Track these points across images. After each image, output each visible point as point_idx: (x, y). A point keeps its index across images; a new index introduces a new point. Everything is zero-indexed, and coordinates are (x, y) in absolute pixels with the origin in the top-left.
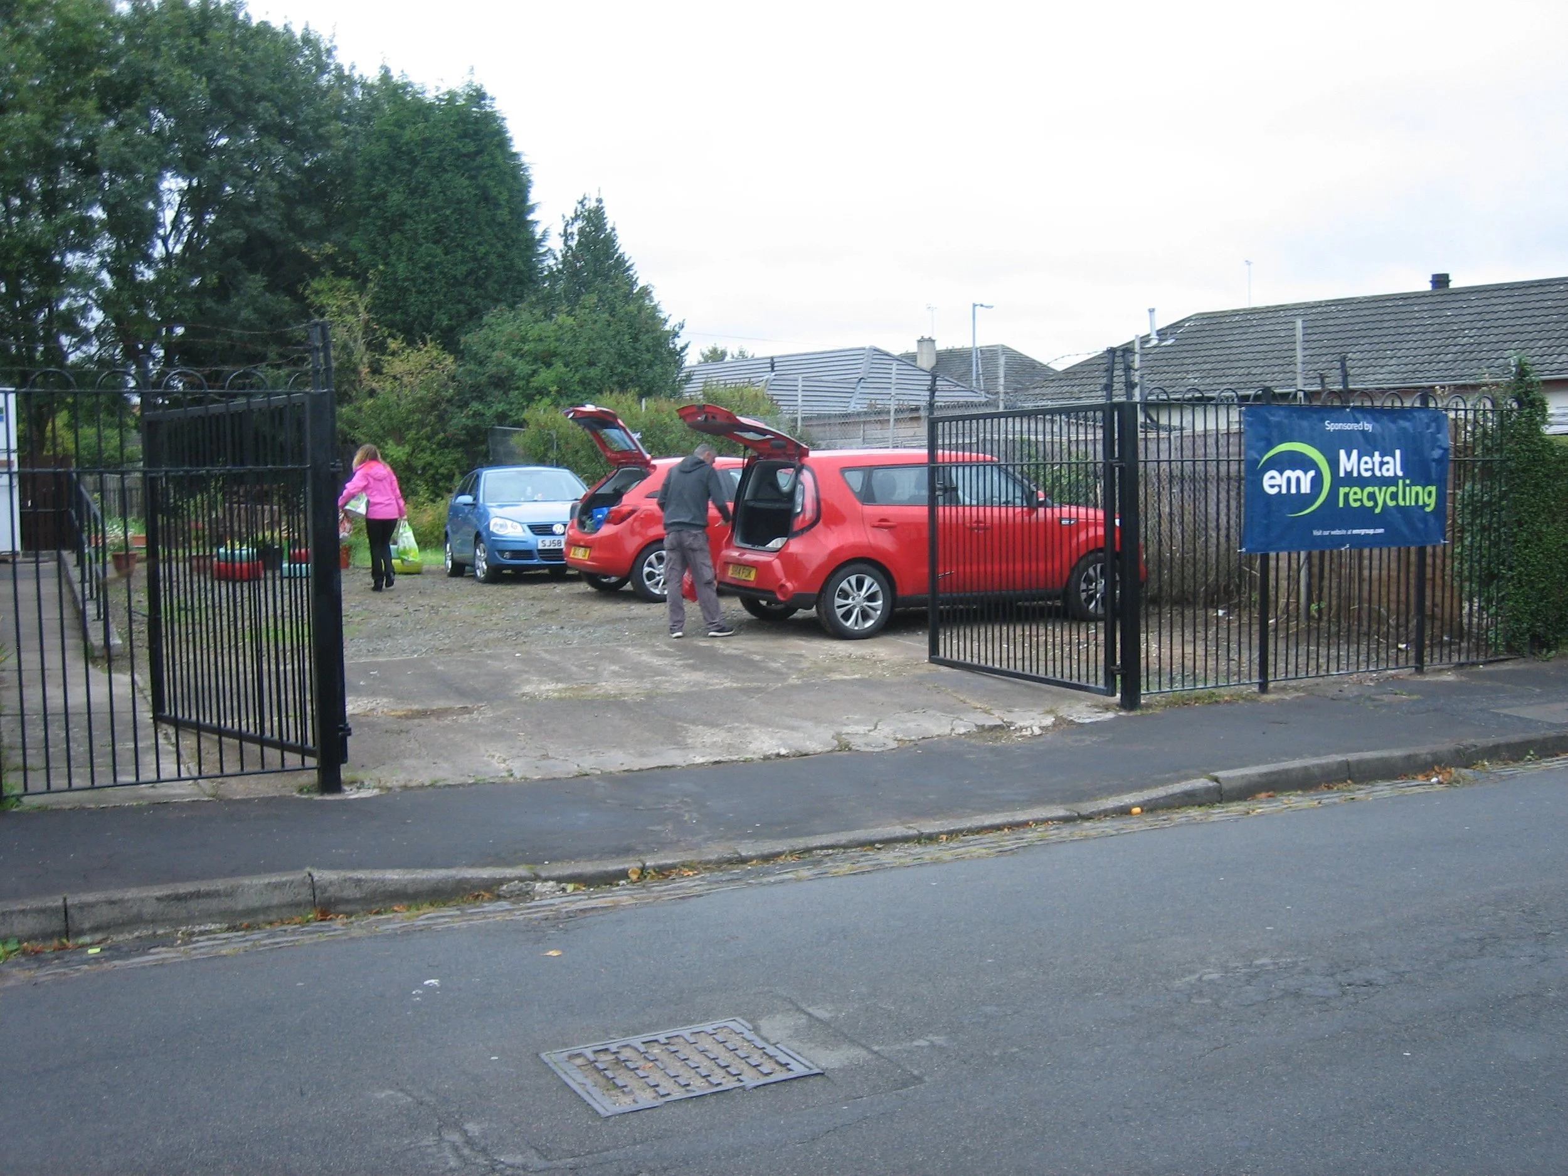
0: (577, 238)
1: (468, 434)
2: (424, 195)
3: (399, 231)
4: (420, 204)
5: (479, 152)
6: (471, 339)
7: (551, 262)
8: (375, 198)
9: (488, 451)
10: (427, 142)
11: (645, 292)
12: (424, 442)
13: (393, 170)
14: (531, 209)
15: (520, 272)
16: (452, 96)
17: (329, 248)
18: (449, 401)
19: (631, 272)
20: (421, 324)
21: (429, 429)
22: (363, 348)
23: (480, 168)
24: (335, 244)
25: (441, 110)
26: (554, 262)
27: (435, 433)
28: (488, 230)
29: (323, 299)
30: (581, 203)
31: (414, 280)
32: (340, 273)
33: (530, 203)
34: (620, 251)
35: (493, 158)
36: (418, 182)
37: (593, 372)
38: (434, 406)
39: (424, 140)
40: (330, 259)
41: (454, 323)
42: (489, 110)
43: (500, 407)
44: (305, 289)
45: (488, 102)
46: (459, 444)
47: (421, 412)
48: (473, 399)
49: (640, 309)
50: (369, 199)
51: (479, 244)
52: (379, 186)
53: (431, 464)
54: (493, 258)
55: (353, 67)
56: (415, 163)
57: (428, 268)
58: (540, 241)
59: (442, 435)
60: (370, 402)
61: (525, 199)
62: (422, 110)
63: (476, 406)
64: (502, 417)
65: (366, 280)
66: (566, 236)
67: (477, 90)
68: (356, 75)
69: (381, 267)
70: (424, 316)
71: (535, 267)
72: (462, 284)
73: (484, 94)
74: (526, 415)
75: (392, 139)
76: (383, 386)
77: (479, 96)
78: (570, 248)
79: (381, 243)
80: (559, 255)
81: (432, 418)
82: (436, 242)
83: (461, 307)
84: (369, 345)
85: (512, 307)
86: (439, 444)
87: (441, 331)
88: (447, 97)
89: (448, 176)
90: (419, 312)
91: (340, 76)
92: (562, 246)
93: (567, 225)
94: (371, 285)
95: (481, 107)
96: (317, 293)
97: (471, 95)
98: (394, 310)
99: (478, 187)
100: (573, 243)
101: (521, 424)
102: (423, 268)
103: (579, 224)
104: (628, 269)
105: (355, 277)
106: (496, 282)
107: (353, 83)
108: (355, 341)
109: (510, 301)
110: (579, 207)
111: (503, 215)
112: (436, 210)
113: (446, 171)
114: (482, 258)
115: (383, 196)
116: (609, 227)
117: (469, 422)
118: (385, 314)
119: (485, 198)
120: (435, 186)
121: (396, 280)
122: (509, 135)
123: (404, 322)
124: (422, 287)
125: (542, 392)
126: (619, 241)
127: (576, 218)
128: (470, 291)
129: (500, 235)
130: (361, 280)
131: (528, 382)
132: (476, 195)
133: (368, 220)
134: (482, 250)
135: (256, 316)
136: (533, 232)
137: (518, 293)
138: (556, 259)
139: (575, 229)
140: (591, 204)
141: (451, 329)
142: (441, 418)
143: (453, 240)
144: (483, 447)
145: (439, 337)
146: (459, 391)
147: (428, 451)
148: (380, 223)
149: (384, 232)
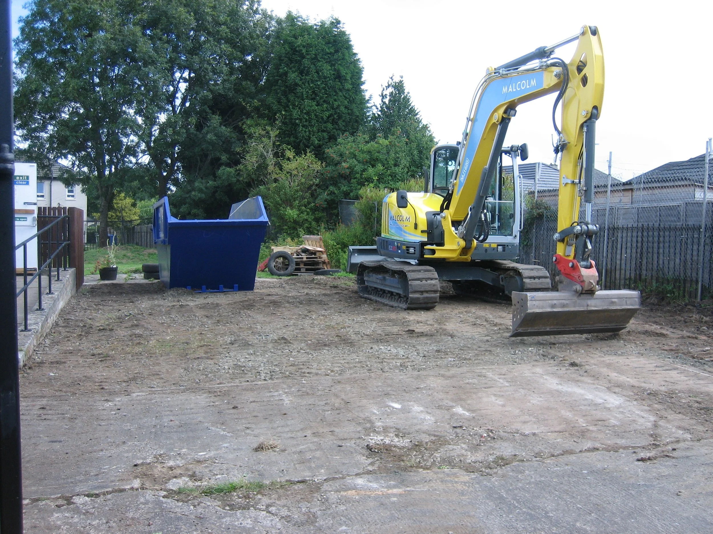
0: (388, 98)
1: (328, 204)
2: (307, 74)
3: (294, 93)
4: (305, 79)
5: (337, 51)
6: (330, 152)
7: (375, 111)
8: (281, 76)
9: (338, 213)
10: (309, 46)
11: (425, 127)
12: (303, 208)
13: (291, 61)
14: (363, 83)
15: (358, 116)
16: (323, 23)
17: (256, 103)
18: (317, 185)
19: (418, 116)
20: (304, 143)
21: (306, 200)
22: (271, 156)
23: (338, 60)
24: (259, 100)
25: (317, 31)
26: (376, 110)
27: (309, 203)
28: (340, 94)
29: (252, 130)
30: (391, 78)
31: (301, 120)
32: (261, 116)
33: (362, 80)
34: (412, 105)
35: (344, 55)
36: (305, 67)
37: (397, 170)
38: (309, 188)
39: (308, 44)
40: (257, 109)
41: (321, 143)
42: (343, 30)
43: (344, 188)
44: (243, 125)
45: (341, 25)
46: (324, 210)
47: (302, 191)
48: (331, 184)
49: (424, 136)
50: (277, 76)
51: (335, 100)
52: (284, 68)
53: (307, 220)
54: (342, 108)
55: (272, 11)
56: (303, 57)
57: (308, 113)
58: (368, 100)
59: (313, 204)
60: (274, 185)
61: (360, 78)
62: (306, 29)
63: (331, 188)
64: (346, 195)
65: (275, 119)
66: (383, 96)
67: (336, 19)
68: (274, 15)
69: (283, 113)
70: (305, 139)
71: (365, 113)
72: (325, 123)
73: (340, 21)
74: (361, 192)
75: (291, 44)
76: (282, 177)
77: (336, 23)
78: (384, 103)
79: (284, 100)
80: (379, 107)
81: (308, 195)
82: (313, 99)
83: (325, 134)
84: (276, 155)
85: (352, 134)
86: (311, 209)
87: (314, 147)
88: (320, 24)
89: (320, 64)
90: (303, 137)
91: (265, 14)
92: (381, 102)
93: (384, 90)
94: (277, 122)
95: (338, 28)
96: (250, 126)
97: (333, 22)
98: (289, 136)
99: (335, 70)
100: (387, 101)
101: (357, 197)
102: (305, 113)
103: (391, 90)
104: (417, 114)
105: (269, 119)
106: (344, 121)
107: (271, 17)
108: (267, 152)
109: (351, 131)
110: (390, 80)
111: (348, 86)
112: (312, 82)
113: (319, 61)
114: (337, 108)
115: (286, 74)
116: (406, 91)
117: (328, 198)
118: (285, 138)
119: (339, 77)
120: (313, 68)
121: (291, 119)
122: (351, 43)
123: (294, 142)
124: (305, 123)
125: (369, 180)
126: (411, 100)
127: (389, 86)
128: (330, 126)
129: (346, 96)
130: (272, 120)
131: (361, 174)
132: (334, 74)
133: (277, 87)
134: (336, 104)
135: (215, 138)
136: (364, 96)
137: (355, 127)
138: (377, 109)
139: (388, 92)
140: (397, 79)
141: (320, 146)
142: (312, 195)
143: (321, 98)
144: (335, 211)
145: (313, 150)
146: (323, 180)
147: (305, 213)
148: (283, 88)
149: (285, 94)
